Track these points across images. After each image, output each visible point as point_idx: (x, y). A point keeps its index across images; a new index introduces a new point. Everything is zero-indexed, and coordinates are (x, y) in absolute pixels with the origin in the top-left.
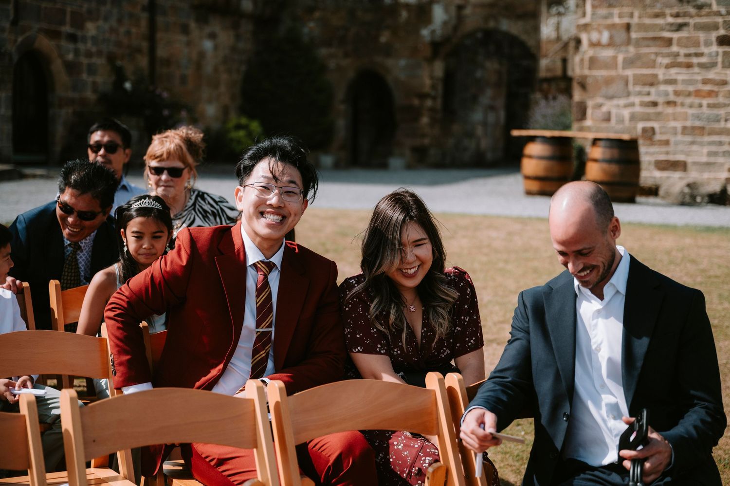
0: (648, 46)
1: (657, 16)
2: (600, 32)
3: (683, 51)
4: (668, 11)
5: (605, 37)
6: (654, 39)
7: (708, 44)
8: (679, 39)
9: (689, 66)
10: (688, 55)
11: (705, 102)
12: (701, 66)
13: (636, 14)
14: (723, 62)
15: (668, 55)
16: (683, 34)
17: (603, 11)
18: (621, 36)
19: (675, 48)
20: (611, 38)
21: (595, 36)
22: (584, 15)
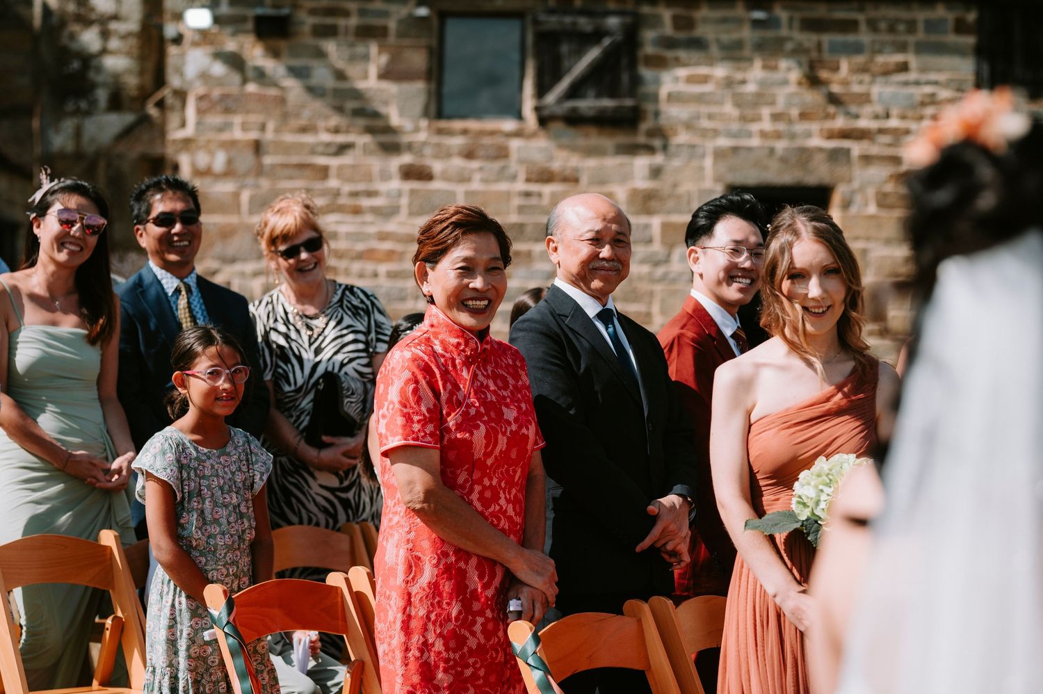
0: (291, 178)
1: (304, 130)
2: (212, 154)
3: (347, 188)
4: (321, 124)
5: (219, 162)
6: (302, 166)
7: (385, 177)
8: (341, 168)
9: (357, 211)
10: (355, 194)
11: (383, 268)
12: (376, 211)
13: (271, 126)
14: (410, 205)
15: (324, 193)
16: (346, 160)
17: (215, 119)
18: (246, 160)
19: (333, 183)
20: (230, 162)
21: (202, 159)
22: (183, 125)
